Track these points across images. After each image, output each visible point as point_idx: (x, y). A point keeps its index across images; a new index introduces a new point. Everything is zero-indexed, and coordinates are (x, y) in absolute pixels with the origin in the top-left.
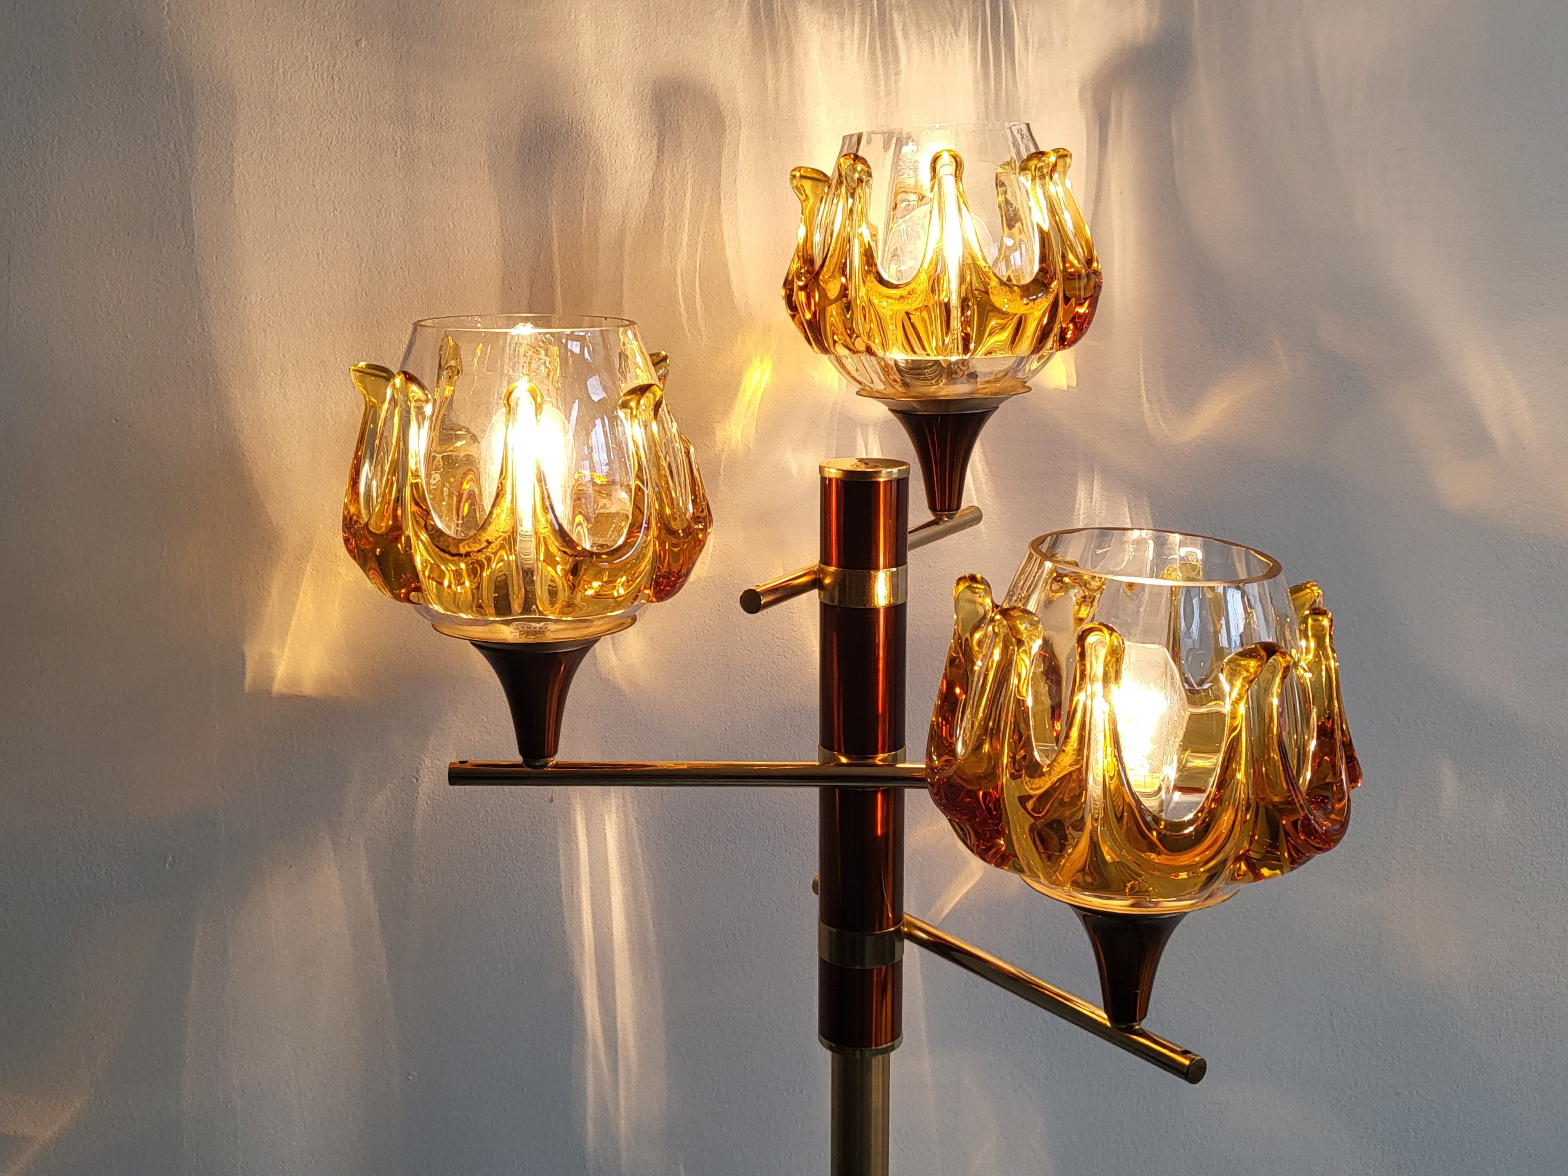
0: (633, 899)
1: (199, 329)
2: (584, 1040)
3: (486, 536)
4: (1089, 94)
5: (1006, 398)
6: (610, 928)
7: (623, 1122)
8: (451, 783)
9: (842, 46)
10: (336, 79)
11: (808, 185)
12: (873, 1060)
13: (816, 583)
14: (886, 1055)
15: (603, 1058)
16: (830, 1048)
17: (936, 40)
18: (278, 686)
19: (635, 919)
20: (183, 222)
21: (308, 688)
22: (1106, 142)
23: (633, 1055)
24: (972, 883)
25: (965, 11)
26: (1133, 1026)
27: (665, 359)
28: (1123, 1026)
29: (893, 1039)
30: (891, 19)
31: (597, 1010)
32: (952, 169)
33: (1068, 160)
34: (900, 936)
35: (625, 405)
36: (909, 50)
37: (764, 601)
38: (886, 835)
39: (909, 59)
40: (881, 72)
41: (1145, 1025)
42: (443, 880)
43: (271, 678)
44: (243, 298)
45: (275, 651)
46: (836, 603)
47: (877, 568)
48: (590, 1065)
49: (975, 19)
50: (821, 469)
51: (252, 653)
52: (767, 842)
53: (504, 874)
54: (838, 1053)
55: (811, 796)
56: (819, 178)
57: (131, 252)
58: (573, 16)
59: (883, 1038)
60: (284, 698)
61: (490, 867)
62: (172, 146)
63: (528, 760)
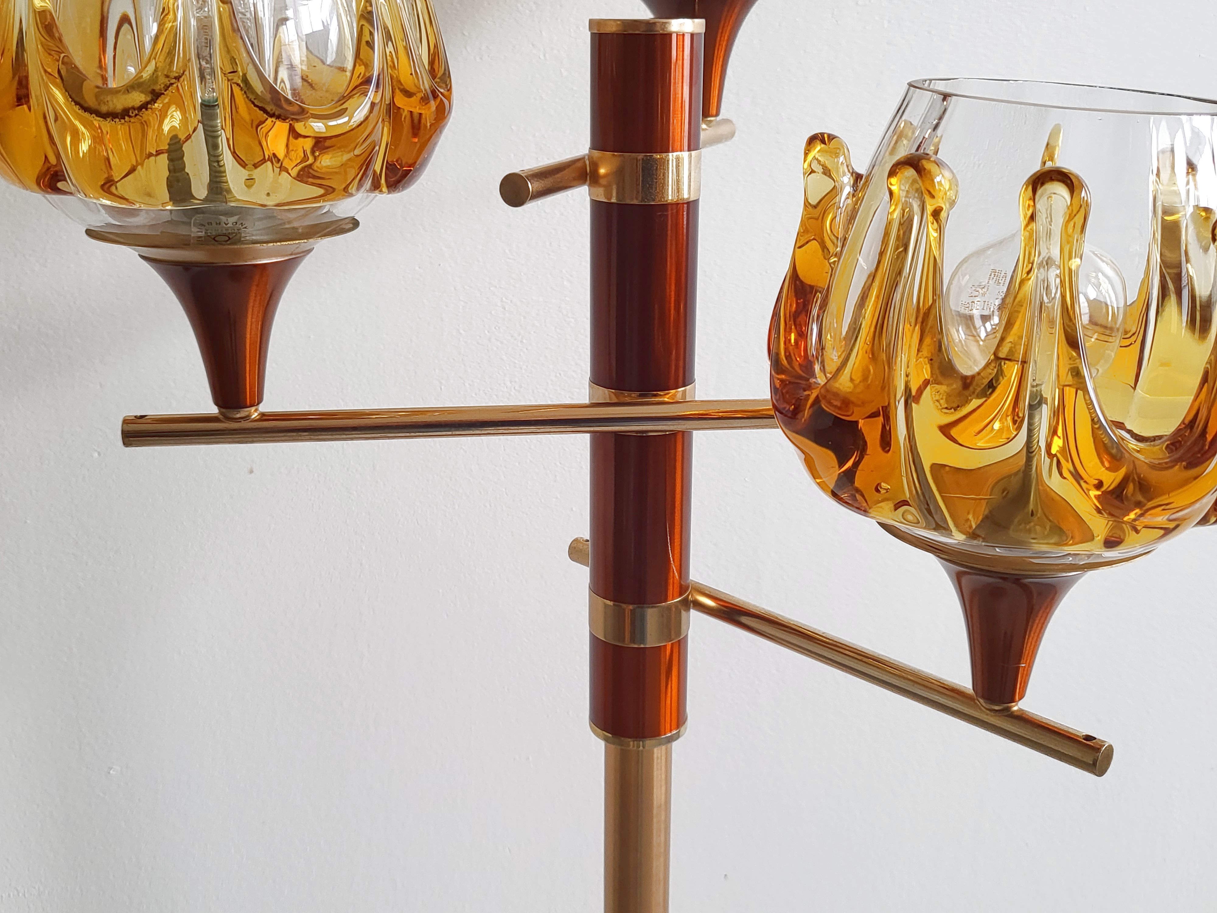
8: (126, 444)
12: (655, 750)
14: (669, 745)
16: (606, 739)
26: (1010, 708)
28: (997, 708)
29: (678, 726)
34: (687, 606)
46: (614, 200)
52: (488, 506)
54: (614, 744)
59: (668, 726)
63: (224, 410)
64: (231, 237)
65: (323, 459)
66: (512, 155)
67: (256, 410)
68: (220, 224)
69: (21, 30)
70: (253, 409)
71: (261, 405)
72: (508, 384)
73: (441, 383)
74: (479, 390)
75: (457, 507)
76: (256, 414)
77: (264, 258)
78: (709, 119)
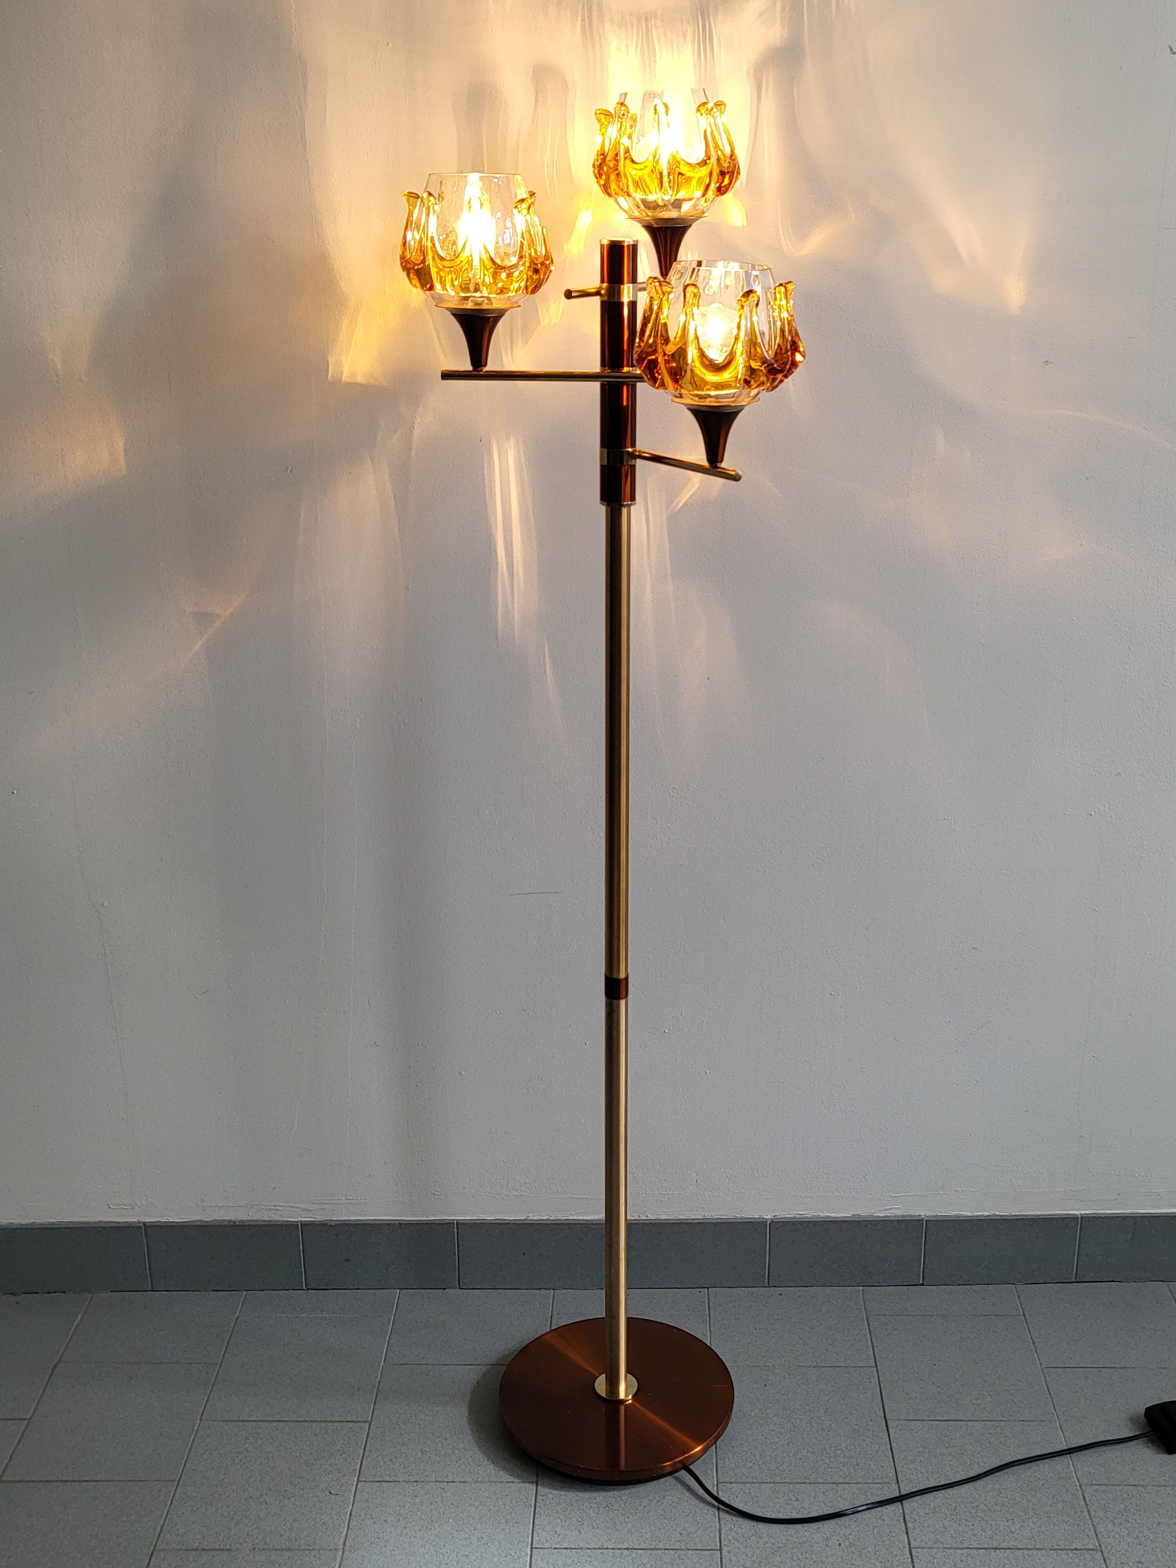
0: (522, 495)
2: (497, 569)
3: (460, 259)
4: (752, 72)
5: (696, 220)
6: (510, 510)
7: (516, 615)
9: (627, 47)
10: (377, 63)
11: (602, 117)
12: (623, 509)
13: (598, 293)
14: (629, 507)
15: (506, 579)
16: (605, 505)
17: (674, 45)
18: (344, 378)
19: (523, 506)
21: (360, 379)
22: (760, 98)
23: (522, 578)
24: (694, 490)
25: (689, 29)
26: (719, 463)
27: (534, 193)
28: (714, 464)
30: (652, 34)
31: (503, 553)
32: (664, 109)
33: (723, 107)
34: (634, 456)
35: (516, 207)
36: (661, 49)
37: (573, 294)
38: (628, 405)
39: (661, 54)
40: (647, 60)
41: (723, 465)
43: (342, 373)
44: (330, 176)
45: (344, 359)
46: (607, 301)
47: (623, 283)
48: (499, 580)
49: (694, 33)
50: (600, 241)
51: (332, 360)
54: (608, 506)
55: (596, 386)
56: (607, 114)
57: (275, 152)
58: (494, 32)
59: (627, 499)
60: (347, 384)
63: (475, 367)
67: (485, 369)
70: (484, 367)
71: (487, 367)
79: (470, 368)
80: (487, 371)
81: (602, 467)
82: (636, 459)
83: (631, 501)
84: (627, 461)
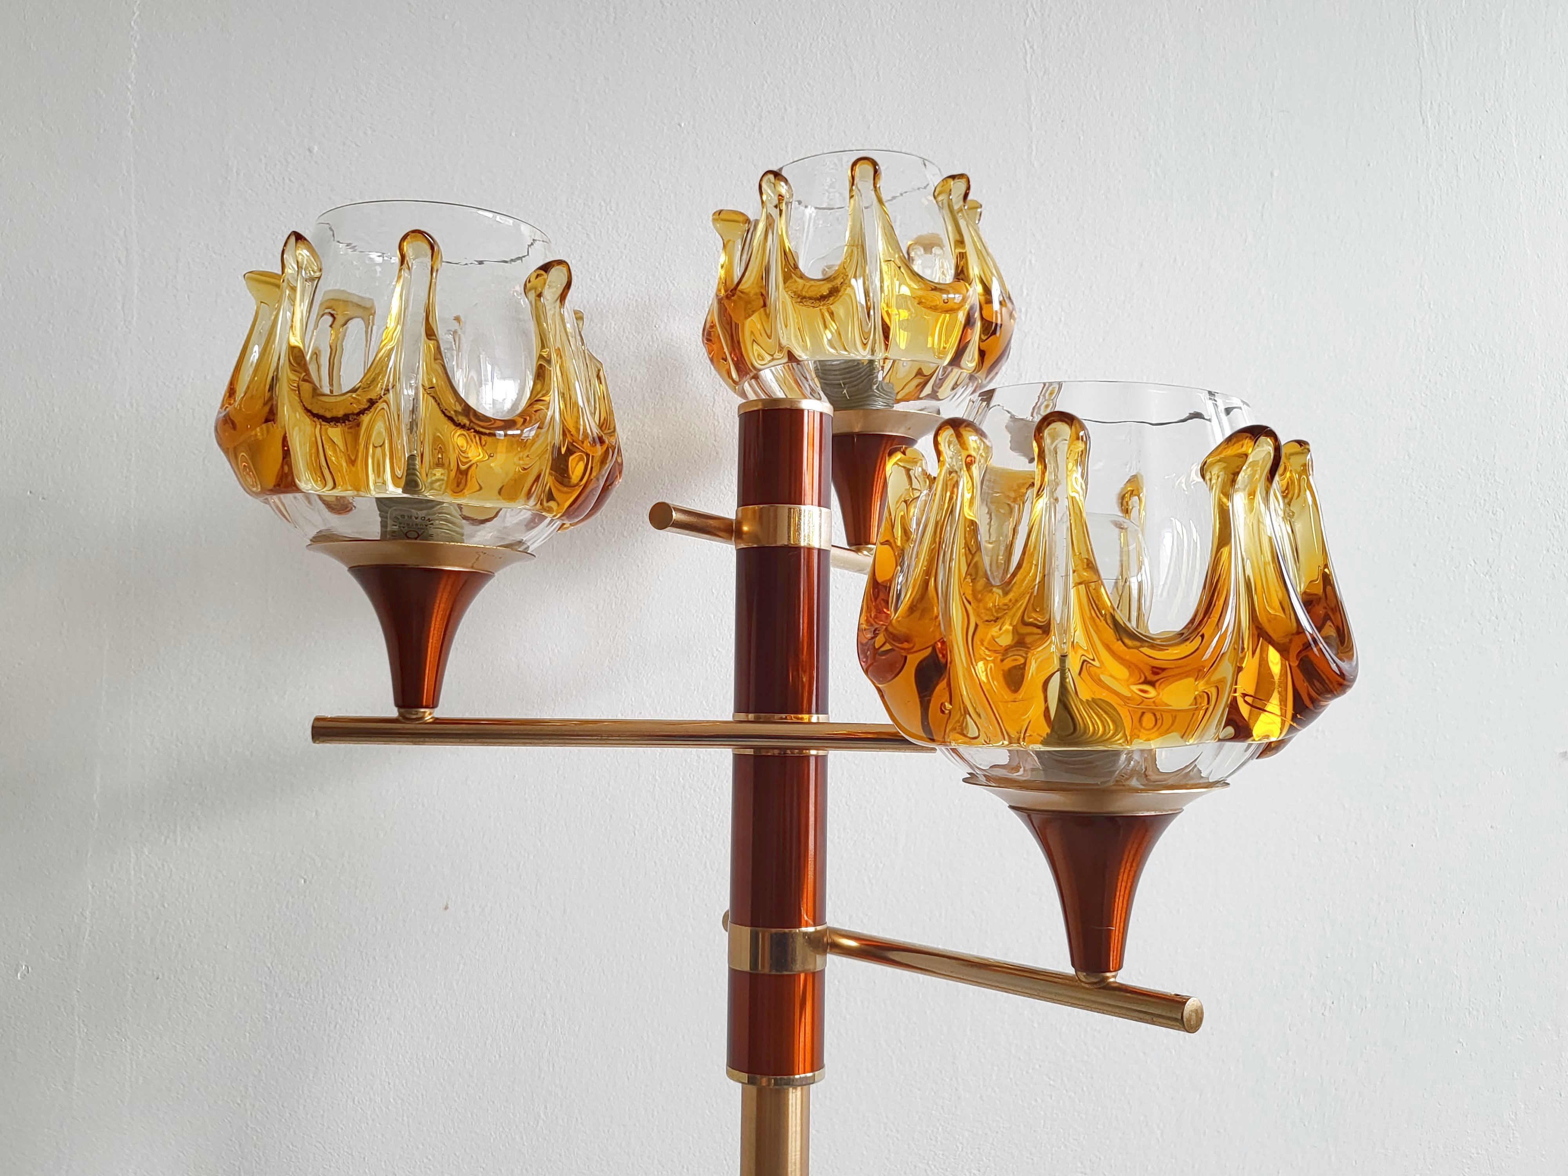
1: (128, 405)
8: (315, 739)
16: (742, 1081)
20: (123, 303)
26: (1106, 979)
28: (1093, 979)
34: (819, 946)
42: (324, 997)
52: (675, 959)
53: (391, 990)
54: (750, 1085)
57: (68, 330)
59: (802, 1065)
61: (376, 982)
62: (121, 233)
63: (402, 710)
64: (420, 533)
65: (516, 898)
66: (712, 616)
67: (430, 714)
68: (411, 517)
69: (277, 368)
70: (428, 711)
71: (436, 709)
72: (700, 831)
73: (634, 828)
74: (672, 838)
75: (643, 958)
76: (430, 717)
77: (450, 565)
78: (870, 546)
79: (393, 712)
80: (437, 721)
81: (735, 976)
82: (824, 952)
83: (812, 1070)
84: (804, 962)
